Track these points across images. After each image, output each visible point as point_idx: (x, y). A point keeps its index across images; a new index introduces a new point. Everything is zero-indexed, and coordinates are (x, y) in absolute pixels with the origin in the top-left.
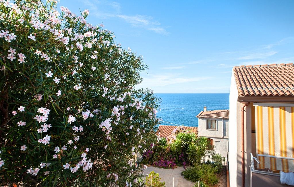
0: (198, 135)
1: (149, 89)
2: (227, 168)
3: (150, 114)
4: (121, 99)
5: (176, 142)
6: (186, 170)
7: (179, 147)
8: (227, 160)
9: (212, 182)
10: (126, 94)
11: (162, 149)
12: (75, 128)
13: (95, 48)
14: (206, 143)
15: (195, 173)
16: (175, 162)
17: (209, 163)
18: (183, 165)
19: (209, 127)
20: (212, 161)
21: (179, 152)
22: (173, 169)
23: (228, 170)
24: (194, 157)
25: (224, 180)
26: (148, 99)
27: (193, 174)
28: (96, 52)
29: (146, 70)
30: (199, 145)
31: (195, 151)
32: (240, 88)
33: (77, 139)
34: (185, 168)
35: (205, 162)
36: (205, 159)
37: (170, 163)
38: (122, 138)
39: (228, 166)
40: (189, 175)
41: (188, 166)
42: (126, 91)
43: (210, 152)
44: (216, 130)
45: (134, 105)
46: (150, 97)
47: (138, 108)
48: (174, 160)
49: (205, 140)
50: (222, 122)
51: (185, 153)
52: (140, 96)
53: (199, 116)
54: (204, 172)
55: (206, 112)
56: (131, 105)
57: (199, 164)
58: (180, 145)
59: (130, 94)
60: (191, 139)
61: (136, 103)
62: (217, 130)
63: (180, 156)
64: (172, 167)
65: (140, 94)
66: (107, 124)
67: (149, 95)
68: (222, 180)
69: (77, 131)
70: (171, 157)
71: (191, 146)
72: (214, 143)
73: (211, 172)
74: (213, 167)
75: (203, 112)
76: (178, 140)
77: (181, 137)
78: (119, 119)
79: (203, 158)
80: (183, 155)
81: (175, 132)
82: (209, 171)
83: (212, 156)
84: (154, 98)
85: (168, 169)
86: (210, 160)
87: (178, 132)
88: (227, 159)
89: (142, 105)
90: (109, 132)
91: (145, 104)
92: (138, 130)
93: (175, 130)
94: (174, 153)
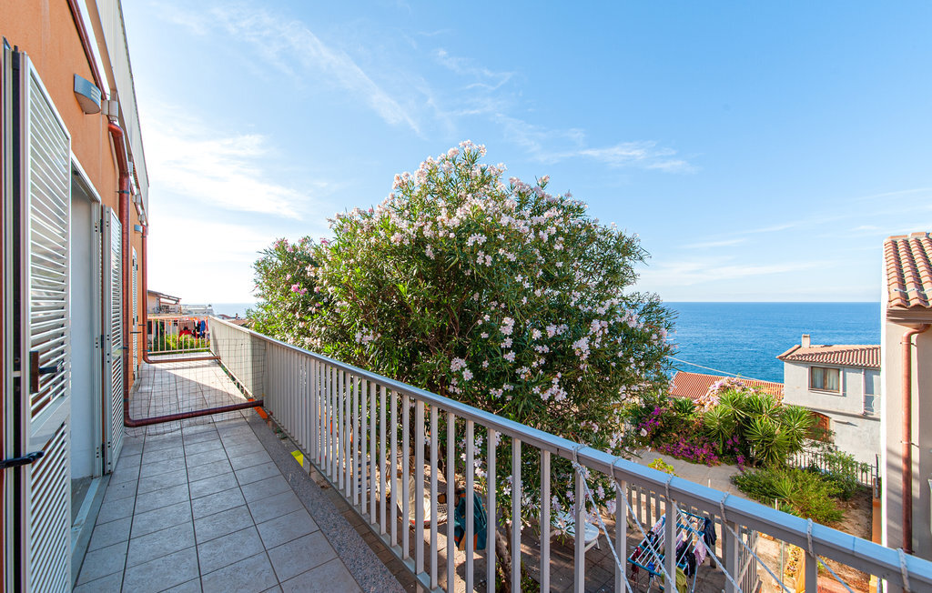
0: (783, 401)
1: (651, 293)
2: (875, 492)
3: (655, 336)
4: (602, 311)
5: (720, 410)
6: (745, 474)
7: (726, 422)
8: (874, 473)
9: (820, 513)
10: (608, 302)
11: (683, 421)
12: (539, 348)
13: (559, 232)
14: (806, 423)
15: (771, 485)
16: (716, 453)
17: (813, 469)
18: (736, 462)
19: (819, 385)
20: (824, 467)
21: (726, 432)
22: (710, 466)
23: (877, 496)
24: (767, 449)
25: (864, 520)
26: (649, 312)
27: (764, 485)
28: (561, 238)
29: (647, 260)
30: (783, 424)
31: (772, 435)
32: (897, 289)
33: (542, 361)
34: (741, 470)
35: (803, 466)
36: (802, 459)
37: (702, 452)
38: (605, 370)
39: (877, 486)
40: (751, 486)
41: (752, 467)
42: (609, 297)
43: (818, 446)
44: (841, 394)
45: (624, 319)
46: (654, 309)
47: (631, 325)
48: (714, 448)
49: (801, 414)
50: (861, 376)
51: (743, 438)
52: (634, 307)
53: (786, 356)
54: (796, 486)
55: (806, 346)
56: (618, 319)
57: (783, 467)
58: (729, 417)
59: (616, 301)
60: (761, 407)
61: (627, 316)
62: (844, 395)
63: (730, 443)
64: (706, 461)
65: (634, 302)
66: (582, 345)
67: (651, 305)
68: (855, 517)
69: (540, 352)
70: (705, 441)
71: (761, 422)
72: (833, 426)
73: (817, 490)
74: (824, 480)
75: (800, 347)
76: (724, 406)
77: (732, 400)
78: (600, 340)
79: (795, 456)
80: (737, 440)
81: (717, 387)
82: (811, 487)
83: (825, 455)
84: (663, 311)
85: (697, 465)
86: (819, 463)
87: (724, 389)
88: (874, 470)
89: (638, 321)
90: (585, 356)
91: (643, 319)
92: (632, 360)
93: (717, 384)
94: (714, 433)
